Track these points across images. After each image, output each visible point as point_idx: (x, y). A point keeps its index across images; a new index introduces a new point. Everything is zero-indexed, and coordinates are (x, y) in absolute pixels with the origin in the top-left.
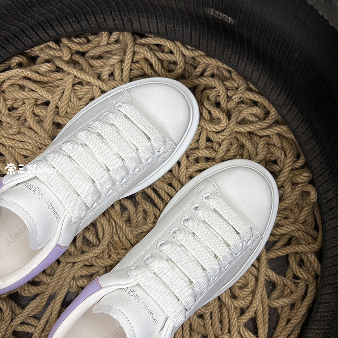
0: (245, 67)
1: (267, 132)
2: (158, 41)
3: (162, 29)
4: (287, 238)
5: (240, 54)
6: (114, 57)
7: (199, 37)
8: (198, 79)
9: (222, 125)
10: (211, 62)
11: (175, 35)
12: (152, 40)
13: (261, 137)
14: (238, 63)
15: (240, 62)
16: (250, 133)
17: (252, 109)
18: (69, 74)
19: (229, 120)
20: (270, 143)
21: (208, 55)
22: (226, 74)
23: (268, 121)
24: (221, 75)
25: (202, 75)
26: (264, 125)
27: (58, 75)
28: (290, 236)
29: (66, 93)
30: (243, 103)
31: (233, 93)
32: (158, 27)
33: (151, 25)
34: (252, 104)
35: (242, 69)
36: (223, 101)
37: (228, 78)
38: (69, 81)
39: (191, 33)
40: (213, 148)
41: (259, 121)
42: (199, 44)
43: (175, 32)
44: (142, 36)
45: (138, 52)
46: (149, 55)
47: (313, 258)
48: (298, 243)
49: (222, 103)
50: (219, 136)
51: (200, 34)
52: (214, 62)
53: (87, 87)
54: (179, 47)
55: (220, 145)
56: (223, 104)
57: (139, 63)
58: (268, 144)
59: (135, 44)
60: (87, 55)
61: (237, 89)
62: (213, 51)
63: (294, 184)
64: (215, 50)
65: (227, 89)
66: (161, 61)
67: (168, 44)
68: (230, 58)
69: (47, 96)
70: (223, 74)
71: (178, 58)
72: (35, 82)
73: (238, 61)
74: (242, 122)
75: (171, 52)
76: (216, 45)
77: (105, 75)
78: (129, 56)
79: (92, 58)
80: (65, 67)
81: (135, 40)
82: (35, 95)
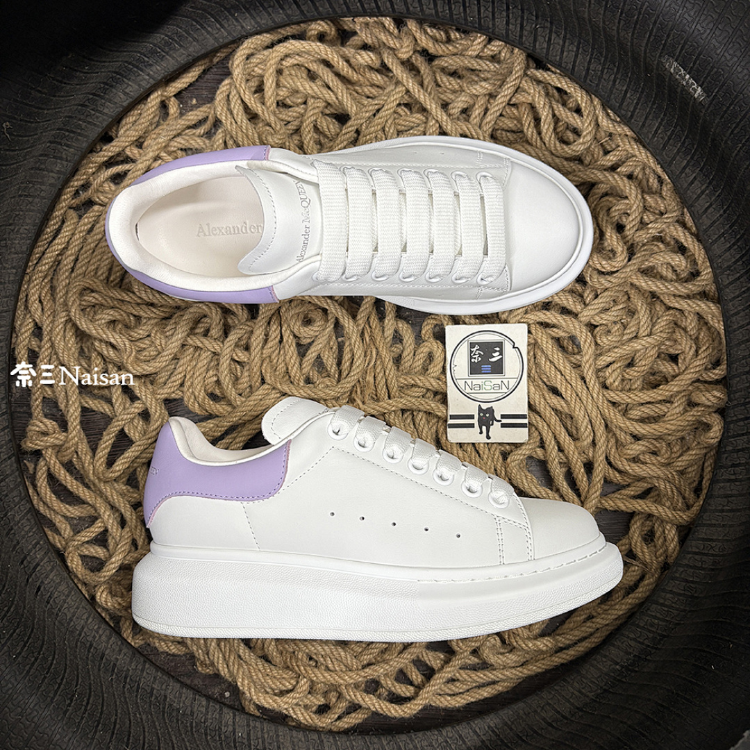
0: (692, 183)
1: (683, 304)
2: (564, 84)
3: (580, 69)
4: (643, 486)
5: (692, 158)
6: (483, 84)
7: (637, 104)
8: (605, 173)
9: (614, 264)
10: (637, 153)
11: (597, 85)
12: (554, 79)
13: (669, 308)
14: (681, 173)
15: (687, 170)
16: (653, 295)
17: (674, 256)
18: (398, 83)
19: (629, 260)
20: (679, 323)
21: (638, 140)
22: (653, 182)
23: (693, 287)
24: (644, 182)
25: (613, 168)
26: (682, 289)
27: (378, 78)
28: (649, 486)
29: (381, 114)
30: (662, 242)
31: (652, 218)
32: (575, 62)
33: (565, 54)
34: (676, 249)
35: (685, 185)
36: (630, 224)
37: (654, 190)
38: (396, 95)
39: (626, 92)
40: (581, 296)
41: (676, 281)
42: (632, 116)
43: (599, 80)
44: (540, 65)
45: (524, 91)
46: (541, 103)
47: (672, 533)
48: (658, 500)
49: (628, 227)
50: (602, 280)
51: (639, 99)
52: (642, 155)
53: (419, 116)
54: (594, 107)
55: (596, 296)
56: (629, 232)
57: (518, 108)
58: (676, 324)
59: (525, 74)
60: (436, 62)
61: (662, 214)
62: (650, 136)
63: (691, 404)
64: (654, 136)
65: (645, 209)
66: (556, 119)
67: (578, 95)
68: (674, 159)
69: (350, 106)
70: (648, 181)
71: (585, 125)
72: (338, 75)
73: (684, 168)
74: (648, 272)
75: (578, 111)
76: (658, 128)
77: (456, 109)
78: (507, 91)
79: (443, 70)
80: (398, 70)
81: (527, 67)
82: (330, 97)
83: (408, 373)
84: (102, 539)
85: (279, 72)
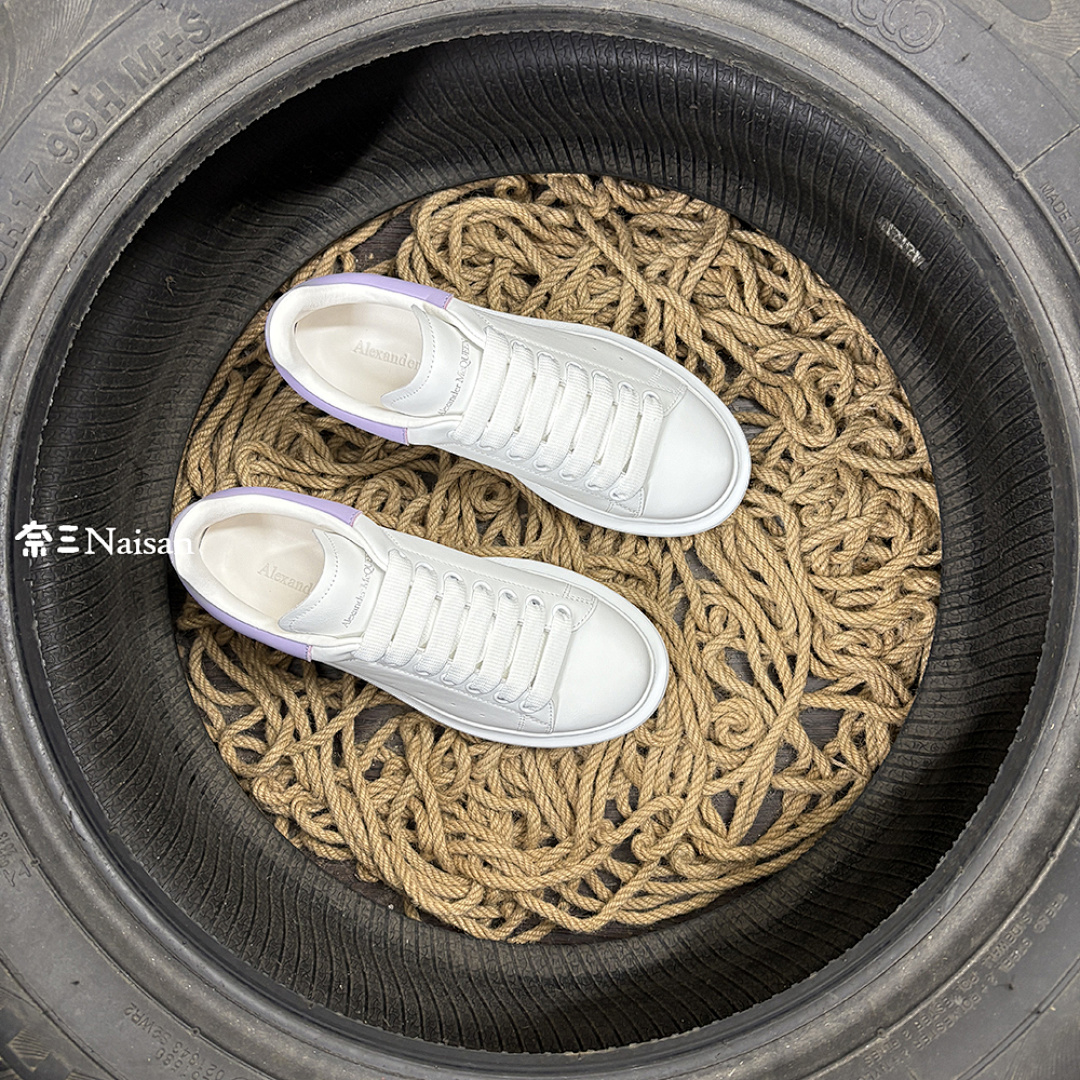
0: (904, 354)
1: (896, 484)
2: (770, 246)
3: (786, 232)
4: (854, 682)
5: (904, 328)
6: (683, 246)
7: (846, 270)
8: (813, 342)
9: (821, 439)
10: (848, 321)
11: (804, 250)
12: (758, 240)
13: (881, 488)
14: (892, 343)
15: (899, 341)
16: (865, 473)
17: (886, 432)
18: (592, 244)
19: (838, 435)
20: (893, 504)
21: (847, 307)
22: (868, 353)
23: (908, 466)
24: (857, 352)
25: (823, 337)
26: (896, 468)
27: (570, 237)
28: (860, 682)
29: (574, 277)
30: (876, 416)
31: (865, 391)
32: (780, 225)
33: (770, 216)
34: (891, 423)
35: (897, 356)
36: (840, 396)
37: (868, 360)
38: (590, 257)
39: (835, 257)
40: (787, 473)
41: (889, 459)
42: (840, 283)
43: (806, 245)
44: (746, 226)
45: (727, 253)
46: (744, 266)
47: (883, 734)
48: (869, 697)
49: (838, 400)
50: (808, 456)
51: (848, 266)
52: (853, 323)
53: (613, 279)
54: (802, 271)
55: (803, 473)
56: (838, 405)
57: (720, 271)
58: (888, 504)
59: (729, 236)
60: (634, 220)
61: (875, 386)
62: (860, 304)
63: (904, 592)
64: (863, 304)
65: (857, 380)
66: (761, 284)
67: (785, 260)
68: (884, 329)
69: (541, 269)
70: (861, 350)
71: (792, 290)
72: (527, 232)
73: (896, 339)
74: (860, 449)
75: (785, 275)
76: (868, 295)
77: (653, 271)
78: (707, 254)
79: (641, 229)
80: (591, 230)
81: (732, 227)
82: (519, 257)
83: (596, 554)
84: (259, 731)
85: (465, 229)
